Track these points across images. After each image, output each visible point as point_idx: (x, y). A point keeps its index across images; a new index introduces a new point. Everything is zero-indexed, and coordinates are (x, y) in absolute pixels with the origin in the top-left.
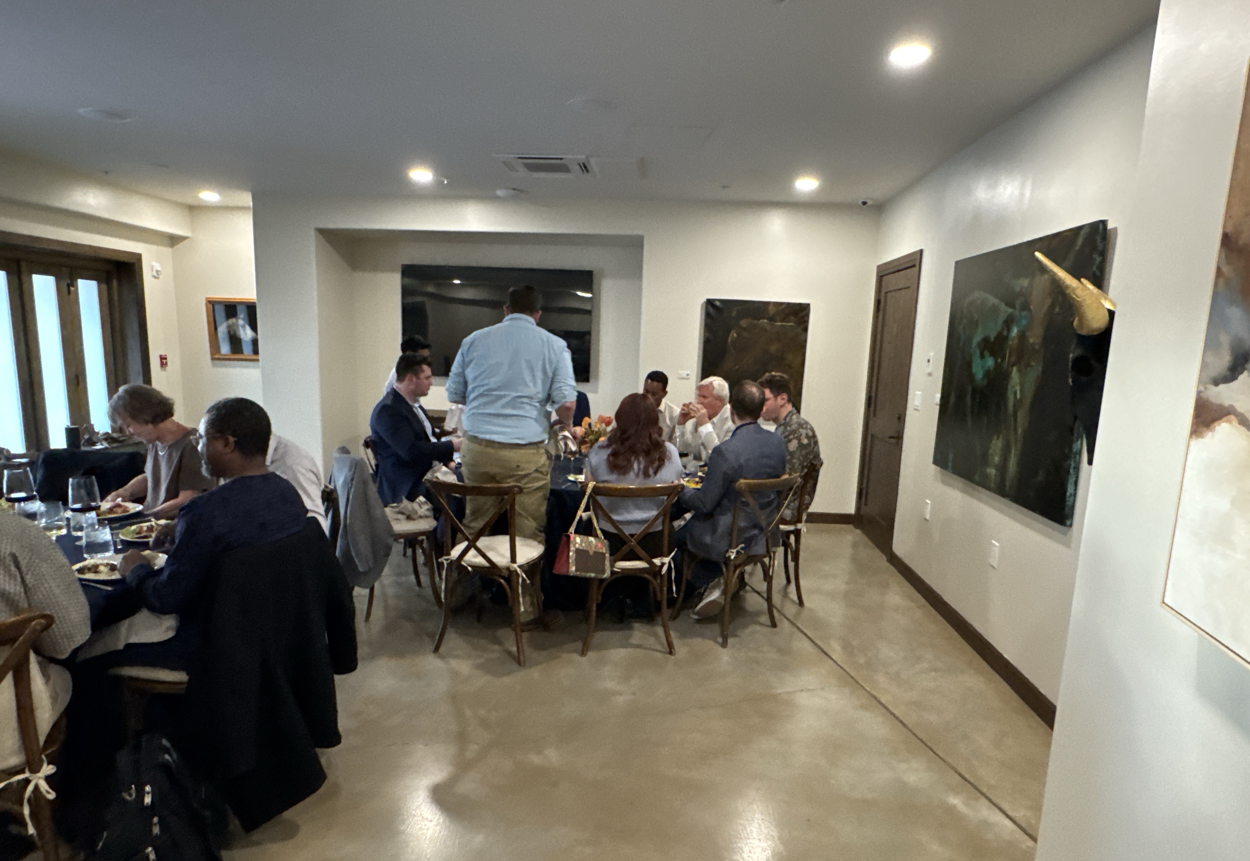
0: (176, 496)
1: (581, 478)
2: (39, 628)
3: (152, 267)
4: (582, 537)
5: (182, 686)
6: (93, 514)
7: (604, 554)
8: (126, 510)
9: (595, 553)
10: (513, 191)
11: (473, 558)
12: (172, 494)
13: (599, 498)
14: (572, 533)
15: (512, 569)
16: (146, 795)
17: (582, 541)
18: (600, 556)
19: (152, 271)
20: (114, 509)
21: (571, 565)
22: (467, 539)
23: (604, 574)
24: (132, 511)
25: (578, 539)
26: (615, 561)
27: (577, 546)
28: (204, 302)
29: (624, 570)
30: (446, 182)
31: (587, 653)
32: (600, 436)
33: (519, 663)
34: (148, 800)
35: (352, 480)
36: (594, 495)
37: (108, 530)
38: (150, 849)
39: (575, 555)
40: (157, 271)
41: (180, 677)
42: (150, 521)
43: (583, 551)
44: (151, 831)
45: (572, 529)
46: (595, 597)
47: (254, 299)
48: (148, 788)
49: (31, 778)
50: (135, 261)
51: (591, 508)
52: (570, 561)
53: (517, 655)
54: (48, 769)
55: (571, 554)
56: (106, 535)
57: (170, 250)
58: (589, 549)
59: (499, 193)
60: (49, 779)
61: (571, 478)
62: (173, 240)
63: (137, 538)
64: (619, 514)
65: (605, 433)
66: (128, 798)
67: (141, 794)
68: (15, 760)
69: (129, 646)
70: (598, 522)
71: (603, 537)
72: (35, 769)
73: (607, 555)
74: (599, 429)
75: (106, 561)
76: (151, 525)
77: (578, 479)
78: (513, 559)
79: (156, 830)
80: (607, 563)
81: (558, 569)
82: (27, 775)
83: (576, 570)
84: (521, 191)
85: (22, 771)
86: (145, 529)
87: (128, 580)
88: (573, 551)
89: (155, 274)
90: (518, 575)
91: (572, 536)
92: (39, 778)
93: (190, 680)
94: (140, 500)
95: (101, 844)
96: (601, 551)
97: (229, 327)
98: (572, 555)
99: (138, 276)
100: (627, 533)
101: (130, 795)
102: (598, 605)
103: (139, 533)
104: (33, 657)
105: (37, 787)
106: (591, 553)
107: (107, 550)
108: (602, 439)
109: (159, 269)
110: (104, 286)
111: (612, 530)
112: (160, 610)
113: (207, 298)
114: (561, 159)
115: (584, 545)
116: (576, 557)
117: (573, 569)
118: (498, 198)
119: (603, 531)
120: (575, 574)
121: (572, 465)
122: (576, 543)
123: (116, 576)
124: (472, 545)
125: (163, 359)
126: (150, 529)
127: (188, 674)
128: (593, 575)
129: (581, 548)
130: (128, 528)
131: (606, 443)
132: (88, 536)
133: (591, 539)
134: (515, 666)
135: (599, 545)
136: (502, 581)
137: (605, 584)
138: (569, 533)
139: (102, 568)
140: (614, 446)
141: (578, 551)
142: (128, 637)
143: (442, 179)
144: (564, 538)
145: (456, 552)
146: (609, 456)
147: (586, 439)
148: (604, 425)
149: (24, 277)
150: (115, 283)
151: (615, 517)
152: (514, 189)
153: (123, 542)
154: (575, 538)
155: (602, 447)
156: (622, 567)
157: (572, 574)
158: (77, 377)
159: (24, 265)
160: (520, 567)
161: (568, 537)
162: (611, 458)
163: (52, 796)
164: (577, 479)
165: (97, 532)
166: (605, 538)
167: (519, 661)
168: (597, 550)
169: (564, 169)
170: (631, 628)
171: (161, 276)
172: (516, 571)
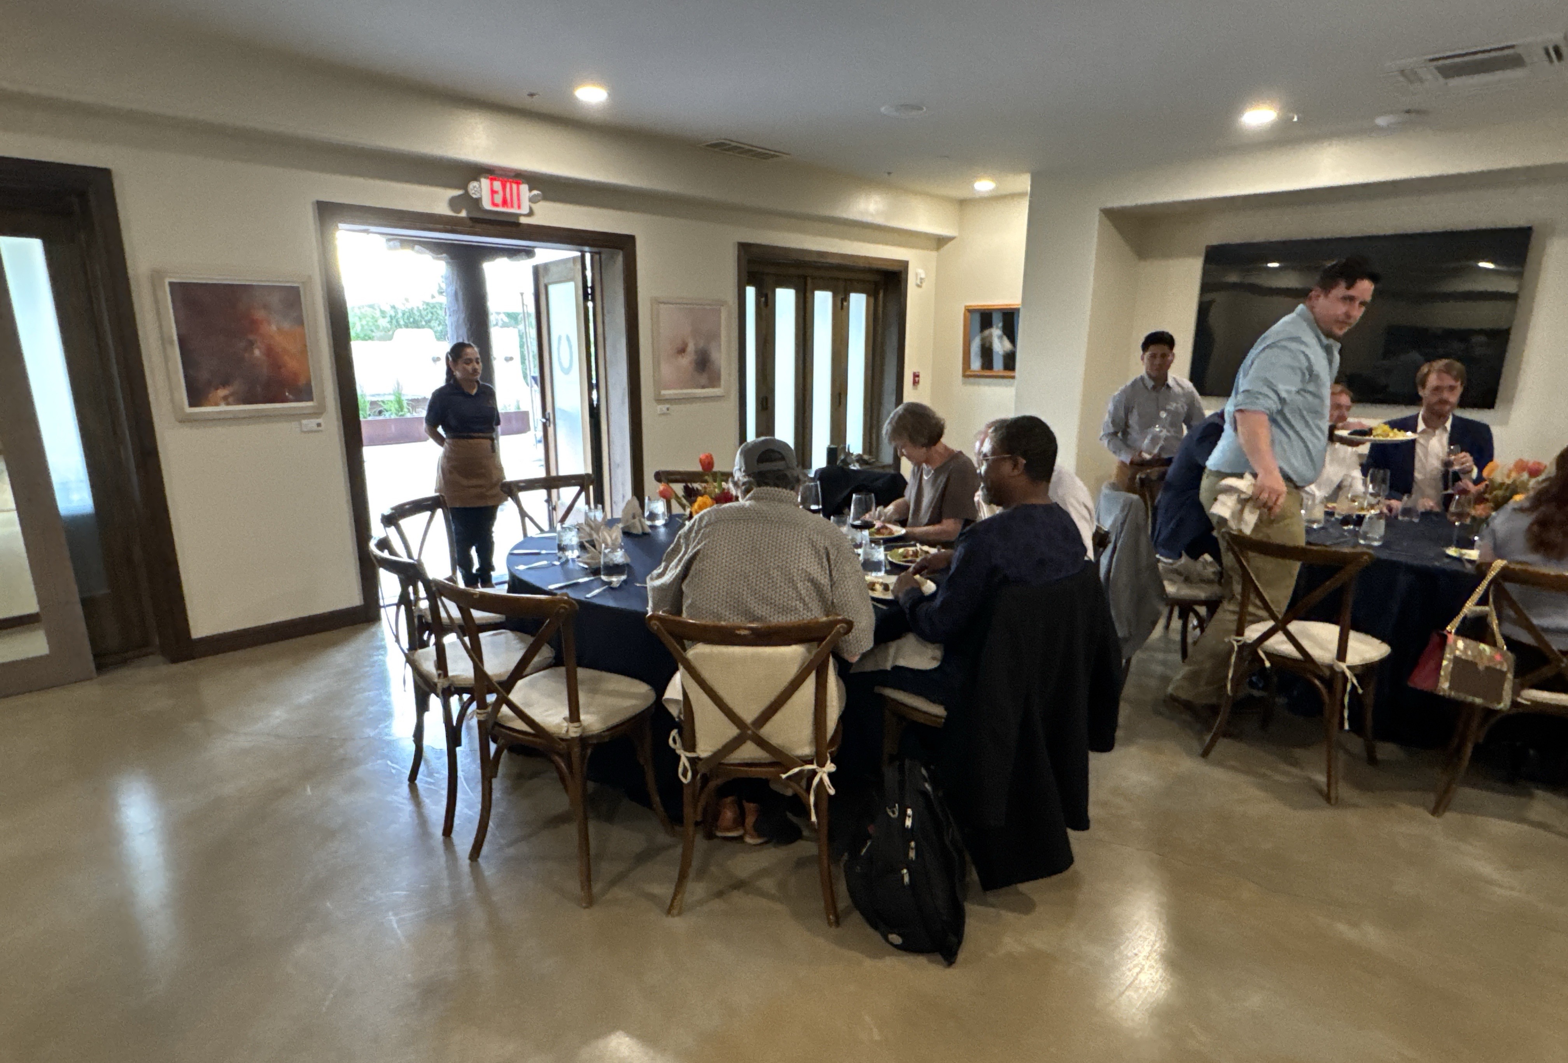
0: (939, 521)
1: (1473, 554)
2: (842, 630)
3: (917, 274)
4: (1468, 641)
5: (939, 720)
6: (866, 533)
7: (1503, 674)
8: (891, 532)
9: (1488, 668)
10: (1407, 115)
11: (1279, 644)
12: (935, 519)
13: (1509, 586)
14: (1450, 633)
15: (1337, 669)
16: (907, 818)
17: (1466, 648)
18: (1495, 676)
19: (917, 279)
20: (881, 530)
21: (1442, 679)
22: (1273, 616)
23: (1499, 703)
24: (896, 534)
25: (1460, 644)
26: (1523, 686)
27: (1458, 653)
28: (963, 310)
29: (1536, 703)
30: (1295, 119)
31: (1444, 811)
32: (1515, 492)
33: (1328, 798)
34: (908, 823)
35: (1123, 524)
36: (1501, 581)
37: (882, 549)
38: (905, 871)
39: (1451, 665)
40: (921, 279)
41: (938, 710)
42: (915, 545)
43: (1466, 662)
44: (908, 854)
45: (1451, 628)
46: (1475, 735)
47: (1018, 305)
48: (909, 812)
49: (817, 770)
50: (902, 269)
51: (1491, 599)
52: (1442, 673)
53: (1325, 788)
54: (830, 767)
55: (1445, 663)
56: (880, 554)
57: (934, 254)
58: (1477, 661)
59: (1381, 121)
60: (830, 775)
61: (1452, 551)
62: (940, 242)
63: (903, 561)
64: (1541, 616)
65: (1524, 487)
66: (891, 814)
67: (903, 815)
68: (807, 750)
69: (897, 669)
70: (1500, 624)
71: (1505, 647)
72: (822, 765)
73: (1510, 676)
74: (1514, 482)
75: (881, 580)
76: (917, 550)
77: (1464, 555)
78: (1342, 654)
79: (912, 854)
80: (1508, 687)
81: (1419, 681)
82: (813, 767)
83: (1450, 688)
84: (1418, 112)
85: (811, 763)
86: (911, 553)
87: (901, 601)
88: (1449, 660)
89: (919, 282)
90: (1346, 679)
91: (1451, 638)
92: (824, 772)
93: (947, 716)
94: (903, 523)
95: (864, 850)
96: (1498, 667)
97: (983, 340)
98: (1447, 666)
99: (903, 284)
100: (1555, 648)
101: (894, 813)
102: (1477, 748)
103: (905, 557)
104: (831, 660)
105: (821, 780)
106: (1481, 667)
107: (880, 570)
108: (1518, 498)
109: (923, 276)
110: (872, 300)
111: (1525, 638)
112: (927, 637)
113: (966, 307)
114: (1512, 47)
115: (1469, 653)
116: (1453, 668)
117: (1445, 685)
118: (1379, 130)
119: (1508, 640)
120: (1447, 693)
121: (1455, 535)
122: (1457, 649)
123: (889, 596)
124: (1281, 626)
125: (916, 376)
126: (916, 554)
127: (946, 709)
128: (1478, 701)
129: (1463, 657)
130: (896, 550)
131: (1527, 504)
132: (865, 553)
133: (1485, 647)
134: (1323, 802)
135: (1498, 658)
136: (1317, 682)
137: (1493, 720)
138: (1445, 632)
139: (878, 587)
140: (1543, 508)
141: (1457, 660)
142: (895, 658)
143: (1291, 115)
144: (1435, 639)
145: (1253, 632)
146: (1532, 524)
147: (1487, 496)
148: (1525, 476)
149: (808, 294)
150: (881, 295)
151: (1535, 621)
152: (1408, 112)
153: (891, 563)
154: (1455, 643)
155: (1521, 510)
156: (1533, 699)
157: (1441, 693)
158: (840, 394)
159: (809, 281)
160: (1349, 667)
161: (1444, 639)
162: (1535, 528)
163: (832, 791)
164: (1462, 555)
165: (873, 550)
166: (1508, 649)
167: (1328, 797)
168: (1491, 664)
169: (1516, 61)
170: (1531, 796)
171: (924, 285)
172: (1343, 673)
